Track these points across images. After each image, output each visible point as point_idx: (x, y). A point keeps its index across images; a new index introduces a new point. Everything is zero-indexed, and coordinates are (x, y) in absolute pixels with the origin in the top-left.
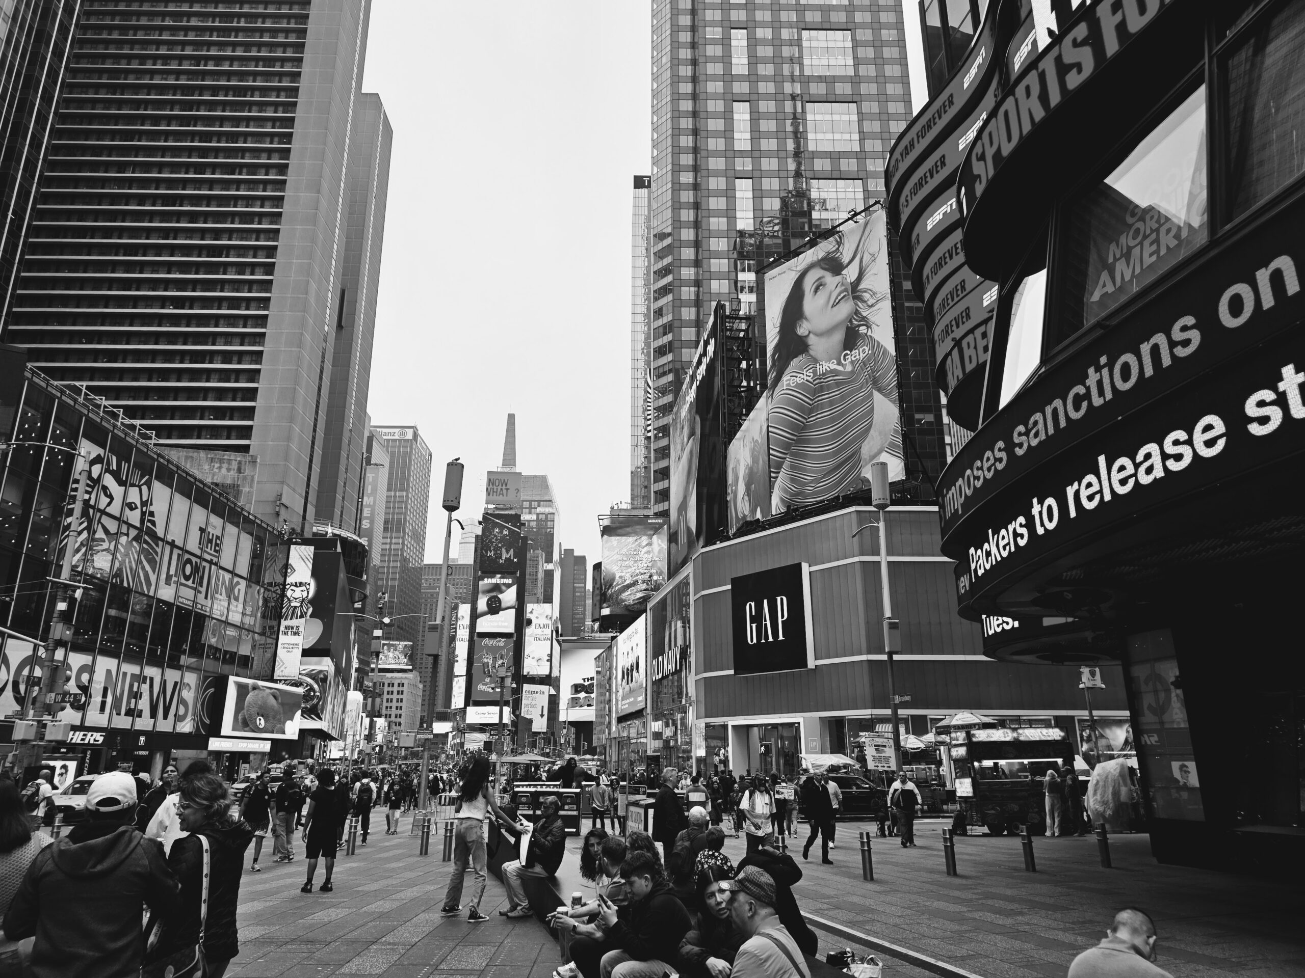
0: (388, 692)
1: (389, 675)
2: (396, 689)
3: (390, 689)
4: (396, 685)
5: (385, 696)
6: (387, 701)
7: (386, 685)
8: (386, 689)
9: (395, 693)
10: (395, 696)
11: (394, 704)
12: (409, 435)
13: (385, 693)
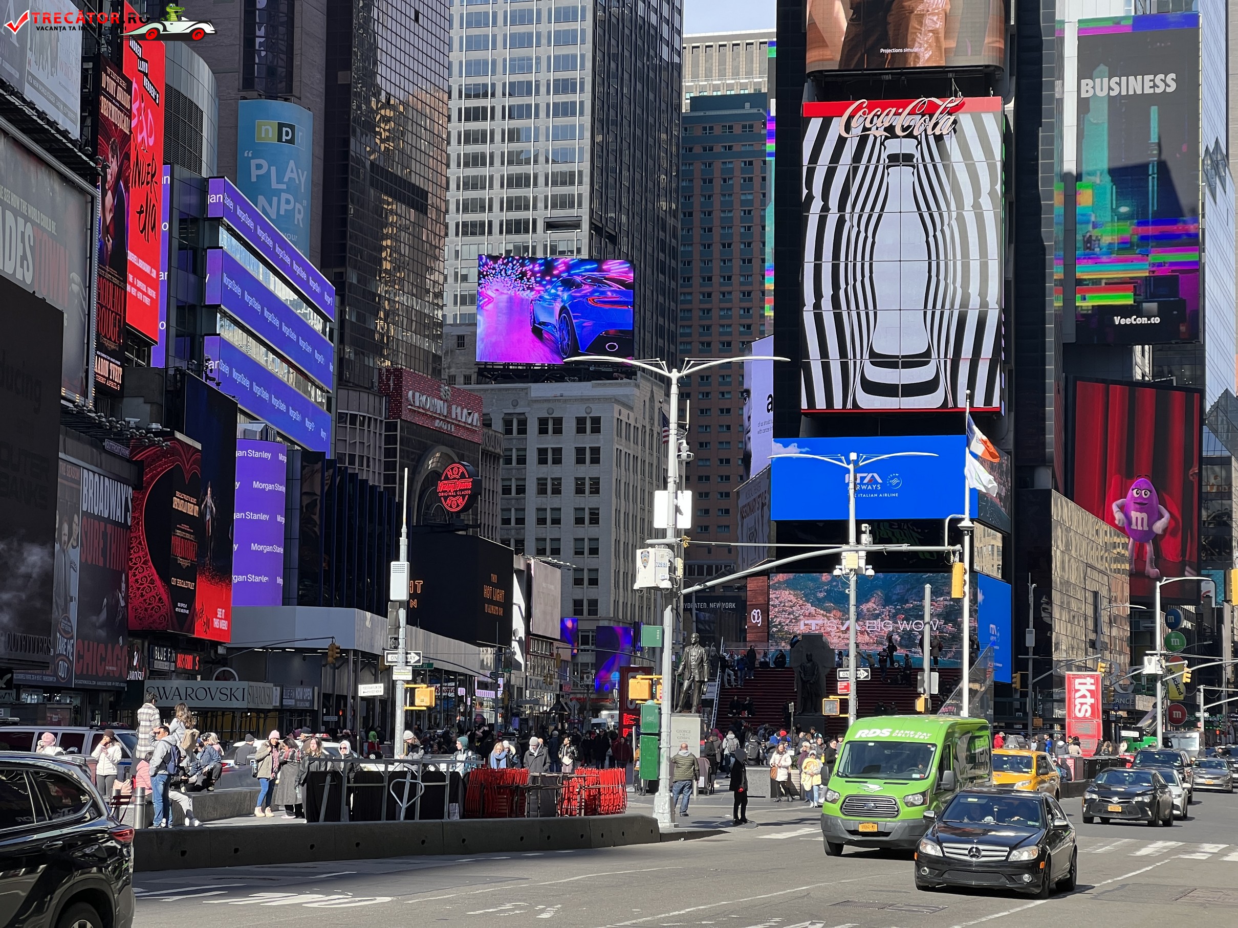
0: (542, 452)
1: (538, 390)
2: (569, 441)
3: (550, 442)
4: (569, 426)
5: (533, 471)
6: (542, 491)
7: (533, 427)
8: (534, 441)
9: (569, 456)
10: (568, 471)
11: (568, 501)
13: (532, 457)
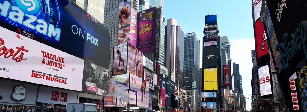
12: (193, 34)
